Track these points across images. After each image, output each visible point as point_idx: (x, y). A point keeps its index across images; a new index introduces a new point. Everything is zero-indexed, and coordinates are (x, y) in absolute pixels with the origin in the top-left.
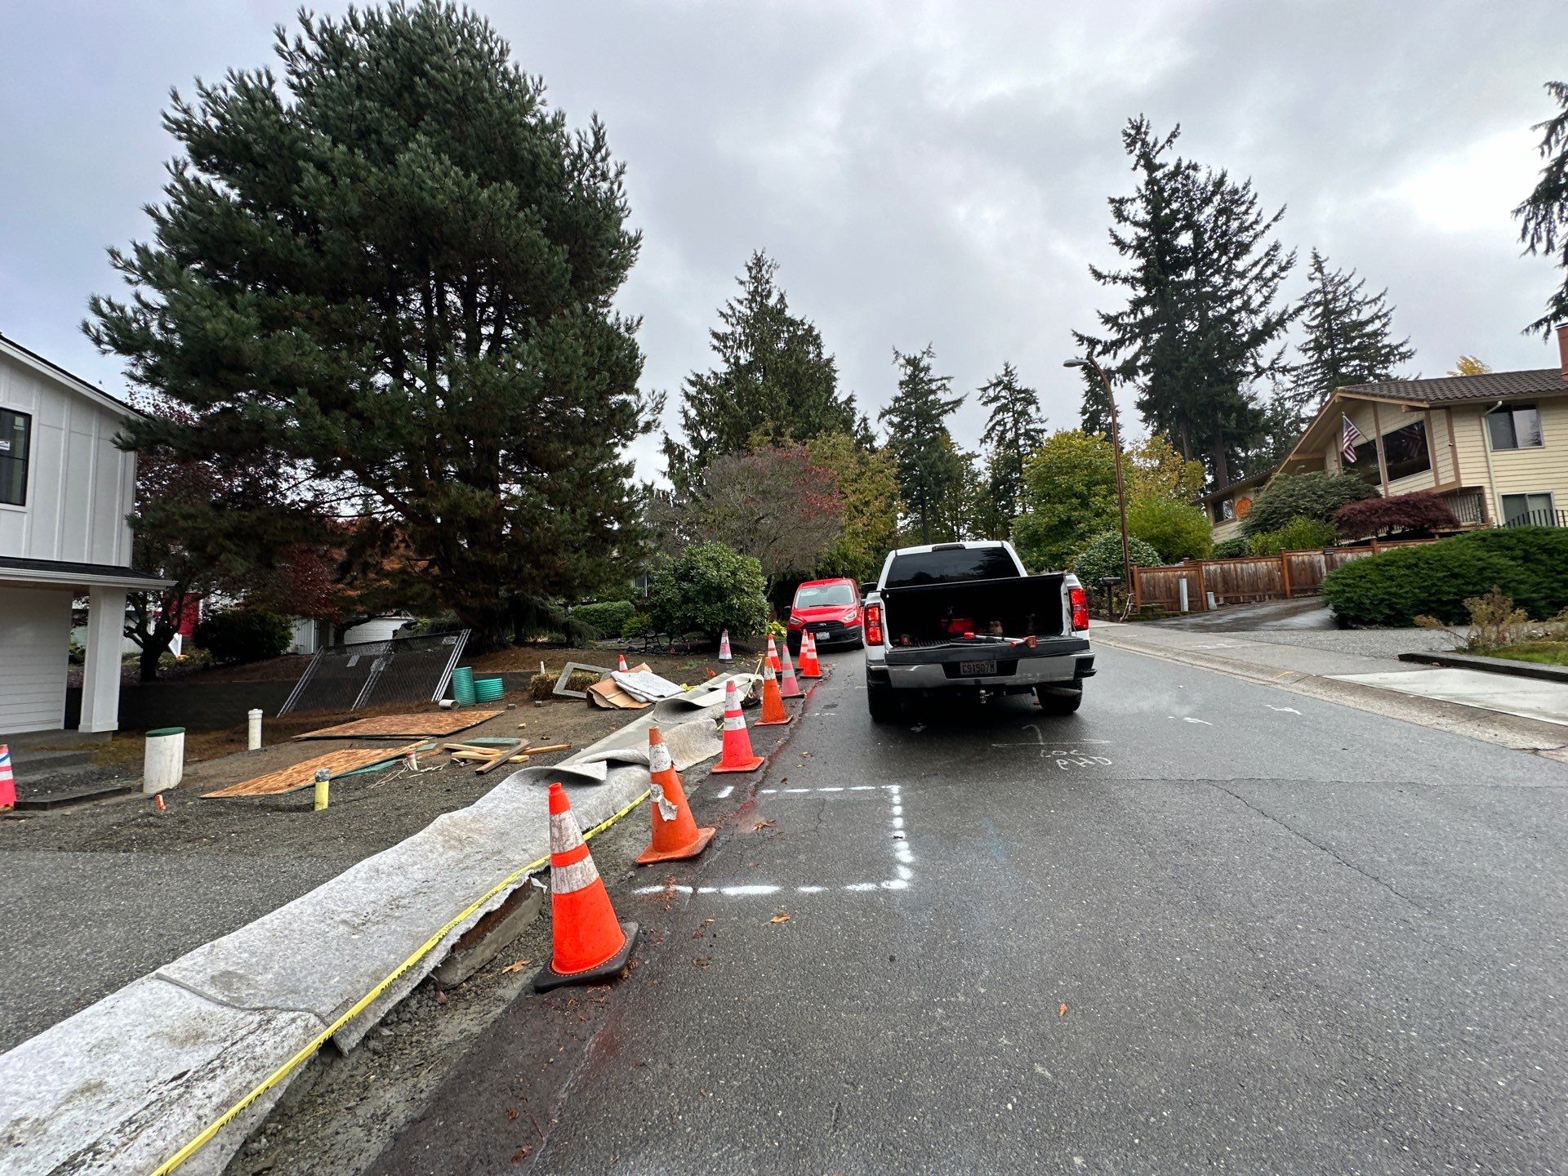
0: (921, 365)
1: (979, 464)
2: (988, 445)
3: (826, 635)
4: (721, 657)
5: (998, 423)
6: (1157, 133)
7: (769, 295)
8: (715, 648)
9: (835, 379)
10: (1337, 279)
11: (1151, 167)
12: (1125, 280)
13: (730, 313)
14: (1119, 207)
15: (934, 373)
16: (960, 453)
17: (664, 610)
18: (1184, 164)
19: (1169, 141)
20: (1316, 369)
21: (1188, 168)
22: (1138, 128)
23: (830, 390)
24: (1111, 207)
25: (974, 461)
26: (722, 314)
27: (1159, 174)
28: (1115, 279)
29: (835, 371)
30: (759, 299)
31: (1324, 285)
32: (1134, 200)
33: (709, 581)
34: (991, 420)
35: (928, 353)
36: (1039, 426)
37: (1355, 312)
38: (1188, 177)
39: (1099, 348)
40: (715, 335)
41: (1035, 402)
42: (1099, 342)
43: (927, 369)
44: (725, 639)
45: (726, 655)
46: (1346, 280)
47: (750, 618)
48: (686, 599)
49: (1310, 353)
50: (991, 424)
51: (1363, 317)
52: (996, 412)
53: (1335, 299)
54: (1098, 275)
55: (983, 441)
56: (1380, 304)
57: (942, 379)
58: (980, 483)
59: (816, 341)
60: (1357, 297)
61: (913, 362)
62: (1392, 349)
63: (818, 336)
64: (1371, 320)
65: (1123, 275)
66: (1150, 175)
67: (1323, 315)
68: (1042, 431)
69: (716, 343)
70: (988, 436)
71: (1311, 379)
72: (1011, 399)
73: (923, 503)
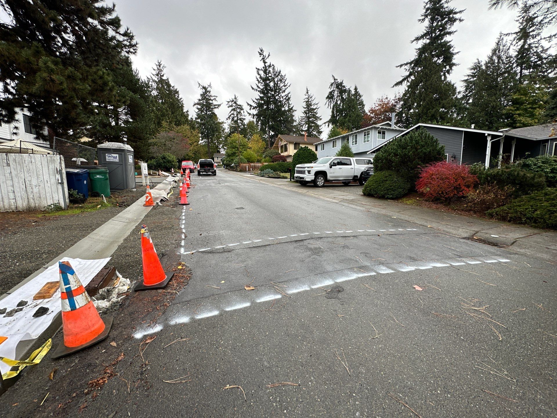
0: (208, 90)
1: (226, 126)
2: (228, 120)
5: (233, 114)
7: (163, 76)
9: (183, 106)
10: (310, 96)
11: (265, 62)
12: (259, 91)
14: (258, 70)
15: (212, 94)
17: (160, 164)
18: (271, 64)
19: (268, 57)
20: (305, 118)
21: (273, 65)
24: (256, 70)
30: (160, 76)
31: (308, 97)
32: (261, 70)
33: (169, 160)
34: (230, 113)
35: (210, 86)
37: (313, 106)
38: (273, 68)
42: (252, 106)
43: (210, 92)
46: (312, 97)
49: (304, 114)
52: (231, 111)
53: (310, 102)
54: (253, 88)
57: (214, 96)
58: (226, 132)
59: (177, 92)
61: (204, 88)
62: (318, 117)
64: (315, 109)
66: (264, 65)
67: (307, 105)
70: (229, 118)
71: (304, 120)
72: (236, 107)
73: (208, 136)
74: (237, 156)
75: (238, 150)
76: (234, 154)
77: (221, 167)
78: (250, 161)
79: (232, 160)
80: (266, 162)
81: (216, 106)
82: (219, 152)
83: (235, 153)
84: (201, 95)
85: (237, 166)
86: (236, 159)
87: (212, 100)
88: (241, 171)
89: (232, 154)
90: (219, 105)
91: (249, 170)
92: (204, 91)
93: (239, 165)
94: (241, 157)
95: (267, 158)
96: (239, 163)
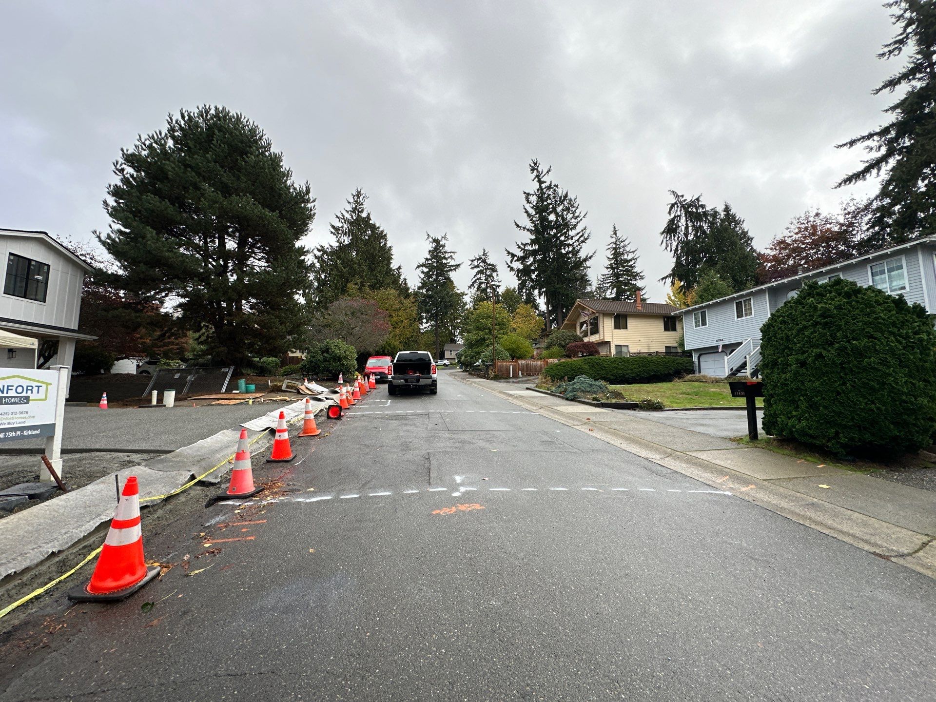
0: (441, 243)
1: (467, 299)
2: (471, 290)
3: (379, 377)
4: (339, 382)
5: (478, 279)
6: (543, 168)
7: (362, 211)
8: (337, 379)
9: (392, 258)
10: (621, 240)
11: (541, 182)
12: (528, 230)
13: (341, 217)
14: (528, 195)
15: (447, 249)
16: (459, 292)
17: (316, 364)
18: (553, 184)
19: (548, 172)
20: (610, 277)
21: (555, 186)
22: (535, 164)
23: (389, 263)
24: (524, 196)
25: (464, 297)
26: (337, 217)
27: (543, 186)
28: (524, 228)
29: (392, 255)
30: (357, 212)
31: (616, 241)
32: (533, 195)
33: (336, 354)
34: (474, 277)
35: (444, 237)
36: (497, 283)
37: (626, 255)
38: (555, 190)
39: (516, 258)
40: (333, 227)
41: (496, 271)
42: (516, 256)
43: (444, 246)
44: (341, 376)
45: (341, 381)
46: (624, 241)
47: (350, 369)
48: (325, 360)
49: (609, 270)
50: (474, 279)
51: (629, 258)
52: (477, 274)
53: (620, 248)
54: (518, 226)
55: (470, 287)
56: (635, 254)
57: (451, 252)
58: (467, 309)
59: (384, 237)
60: (627, 249)
61: (436, 241)
62: (637, 274)
63: (385, 235)
64: (631, 260)
65: (527, 227)
66: (540, 185)
67: (614, 254)
68: (499, 286)
69: (333, 231)
70: (472, 285)
71: (609, 281)
72: (485, 267)
73: (437, 316)
74: (488, 346)
75: (490, 333)
76: (481, 342)
77: (455, 368)
78: (516, 354)
79: (478, 353)
80: (551, 357)
81: (452, 268)
82: (453, 341)
83: (484, 339)
84: (430, 251)
85: (487, 367)
86: (487, 352)
87: (446, 259)
88: (497, 378)
89: (478, 341)
90: (458, 266)
91: (516, 376)
92: (434, 245)
93: (493, 365)
94: (497, 347)
95: (555, 349)
96: (492, 360)
